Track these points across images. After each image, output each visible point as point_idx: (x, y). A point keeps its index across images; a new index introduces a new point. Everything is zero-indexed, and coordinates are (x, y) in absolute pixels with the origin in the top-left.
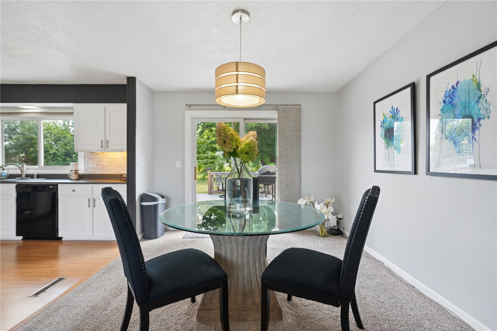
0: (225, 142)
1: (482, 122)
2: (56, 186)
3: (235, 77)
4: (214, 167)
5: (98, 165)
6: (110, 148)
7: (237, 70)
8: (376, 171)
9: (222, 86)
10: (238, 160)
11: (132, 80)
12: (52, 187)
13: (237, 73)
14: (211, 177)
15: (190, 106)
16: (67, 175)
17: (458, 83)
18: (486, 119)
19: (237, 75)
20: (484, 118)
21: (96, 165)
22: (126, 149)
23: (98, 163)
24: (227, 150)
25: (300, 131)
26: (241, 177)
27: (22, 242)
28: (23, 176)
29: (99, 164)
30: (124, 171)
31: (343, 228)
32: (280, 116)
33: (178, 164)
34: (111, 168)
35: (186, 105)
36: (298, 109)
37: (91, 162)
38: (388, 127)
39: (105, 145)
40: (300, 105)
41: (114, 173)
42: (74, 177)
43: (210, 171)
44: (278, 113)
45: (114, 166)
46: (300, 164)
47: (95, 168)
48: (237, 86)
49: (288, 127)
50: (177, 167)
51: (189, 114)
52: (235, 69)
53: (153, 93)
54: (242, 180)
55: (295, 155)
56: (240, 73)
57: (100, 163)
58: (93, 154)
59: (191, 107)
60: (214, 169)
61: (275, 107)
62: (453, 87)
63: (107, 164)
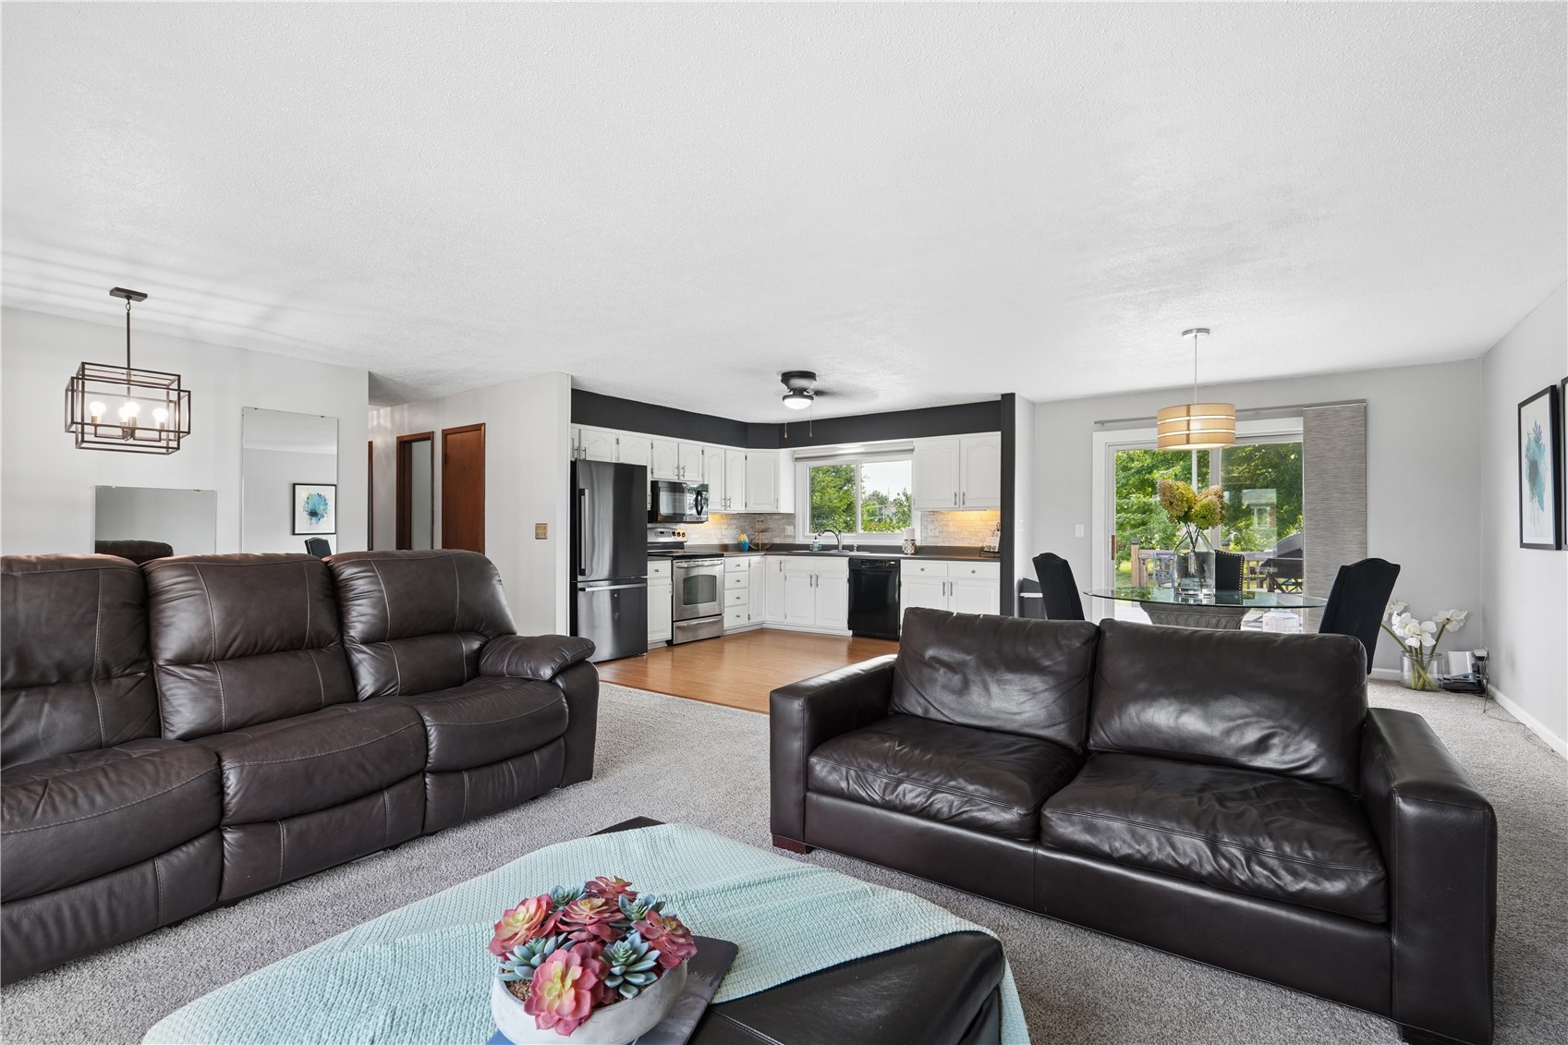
0: (1171, 503)
2: (898, 561)
3: (1186, 423)
4: (1147, 537)
5: (941, 532)
6: (967, 504)
7: (1188, 415)
8: (1523, 545)
9: (1168, 421)
10: (1193, 527)
11: (1009, 399)
12: (889, 563)
13: (1188, 418)
14: (1140, 562)
15: (1102, 423)
16: (901, 547)
19: (1188, 421)
22: (999, 505)
24: (1175, 513)
25: (1364, 458)
26: (1196, 550)
27: (851, 639)
28: (840, 548)
30: (994, 542)
31: (1488, 680)
32: (1307, 431)
33: (1080, 531)
35: (1096, 423)
36: (1361, 411)
37: (930, 527)
38: (1532, 458)
39: (961, 501)
40: (1364, 401)
41: (966, 545)
42: (910, 550)
43: (1138, 546)
44: (1305, 423)
46: (1365, 531)
47: (937, 537)
48: (1188, 435)
49: (1330, 450)
50: (1077, 535)
51: (1101, 439)
52: (1185, 414)
53: (1034, 406)
54: (1198, 555)
55: (1350, 510)
56: (1192, 418)
59: (1105, 425)
60: (1149, 541)
61: (1296, 411)
63: (956, 530)
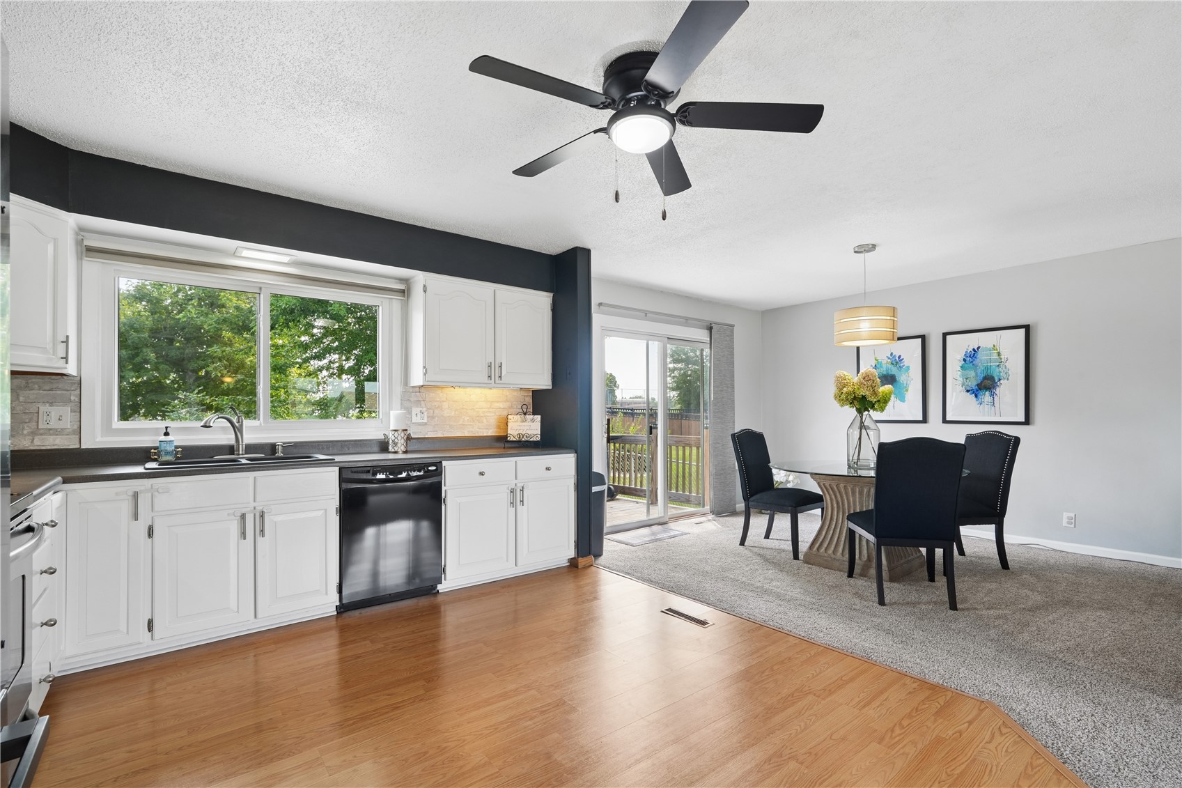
1: (1001, 382)
2: (439, 464)
5: (432, 418)
6: (504, 380)
12: (434, 468)
17: (978, 348)
18: (1006, 380)
20: (1004, 379)
21: (428, 417)
23: (431, 411)
28: (241, 451)
29: (435, 415)
34: (460, 423)
36: (732, 331)
37: (415, 410)
38: (885, 373)
39: (497, 374)
40: (734, 326)
45: (466, 419)
57: (436, 411)
58: (420, 392)
59: (601, 307)
62: (974, 350)
63: (453, 414)
